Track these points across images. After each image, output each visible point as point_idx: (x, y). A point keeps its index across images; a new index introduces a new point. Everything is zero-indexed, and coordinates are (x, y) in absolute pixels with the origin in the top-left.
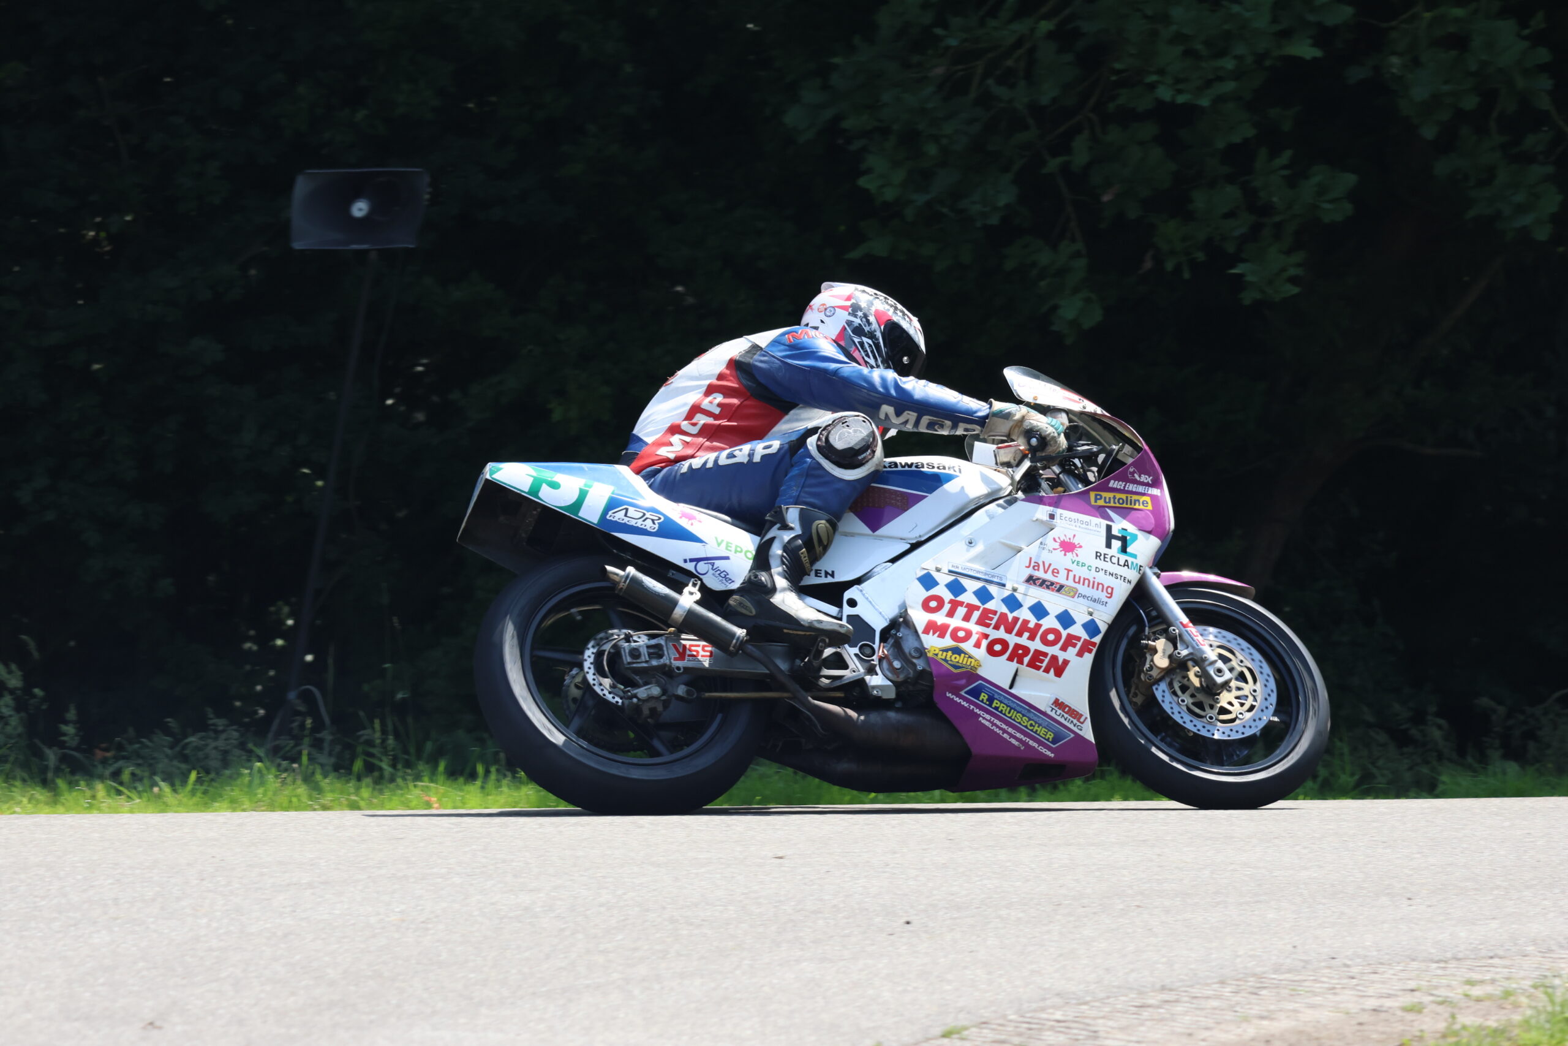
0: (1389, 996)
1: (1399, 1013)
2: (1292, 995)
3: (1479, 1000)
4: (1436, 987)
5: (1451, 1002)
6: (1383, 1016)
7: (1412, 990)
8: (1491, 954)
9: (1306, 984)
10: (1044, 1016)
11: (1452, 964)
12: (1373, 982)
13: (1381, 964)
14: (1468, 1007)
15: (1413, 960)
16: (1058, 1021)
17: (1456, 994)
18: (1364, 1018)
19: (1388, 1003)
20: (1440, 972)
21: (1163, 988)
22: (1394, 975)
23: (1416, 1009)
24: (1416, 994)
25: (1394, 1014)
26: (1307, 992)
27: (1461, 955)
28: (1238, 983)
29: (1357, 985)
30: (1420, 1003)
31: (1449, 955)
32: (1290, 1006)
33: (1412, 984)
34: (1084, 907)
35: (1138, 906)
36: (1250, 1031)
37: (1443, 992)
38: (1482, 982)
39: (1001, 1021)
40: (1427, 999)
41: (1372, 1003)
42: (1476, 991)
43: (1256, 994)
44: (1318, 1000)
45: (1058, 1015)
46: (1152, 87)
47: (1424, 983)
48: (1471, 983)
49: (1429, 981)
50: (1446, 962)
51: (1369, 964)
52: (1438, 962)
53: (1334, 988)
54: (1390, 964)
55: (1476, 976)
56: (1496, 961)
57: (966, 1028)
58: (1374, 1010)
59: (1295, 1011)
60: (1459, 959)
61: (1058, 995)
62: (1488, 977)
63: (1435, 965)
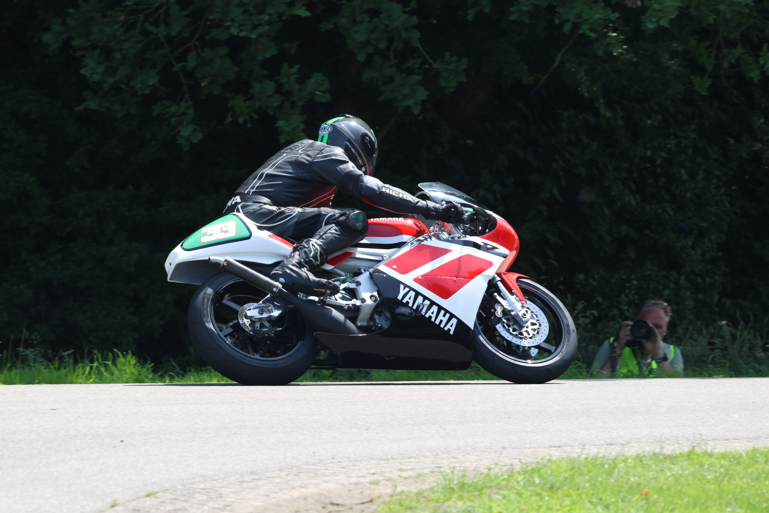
0: (362, 477)
1: (368, 485)
2: (315, 476)
3: (406, 478)
4: (385, 472)
5: (392, 480)
6: (360, 486)
7: (374, 474)
8: (409, 456)
9: (321, 471)
10: (195, 486)
11: (391, 461)
12: (354, 470)
13: (357, 461)
14: (401, 482)
15: (372, 459)
16: (202, 489)
17: (395, 475)
18: (351, 487)
19: (362, 480)
20: (386, 465)
21: (252, 473)
22: (364, 466)
23: (376, 483)
24: (376, 476)
25: (365, 486)
26: (322, 475)
27: (395, 457)
28: (289, 470)
29: (346, 471)
30: (378, 480)
31: (389, 457)
32: (315, 482)
33: (373, 471)
34: (208, 434)
35: (235, 433)
36: (296, 494)
37: (388, 475)
38: (407, 470)
39: (174, 489)
40: (381, 478)
41: (354, 480)
42: (405, 474)
43: (297, 476)
44: (328, 479)
45: (202, 486)
46: (228, 28)
47: (378, 470)
48: (401, 470)
49: (381, 469)
50: (388, 460)
51: (351, 461)
52: (384, 460)
53: (335, 473)
54: (361, 461)
55: (403, 467)
56: (412, 460)
57: (157, 493)
58: (356, 484)
59: (318, 484)
60: (394, 459)
61: (201, 476)
62: (409, 467)
63: (383, 462)
